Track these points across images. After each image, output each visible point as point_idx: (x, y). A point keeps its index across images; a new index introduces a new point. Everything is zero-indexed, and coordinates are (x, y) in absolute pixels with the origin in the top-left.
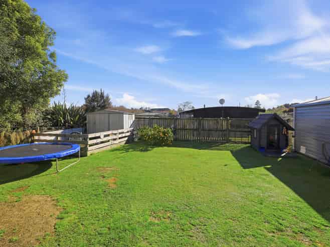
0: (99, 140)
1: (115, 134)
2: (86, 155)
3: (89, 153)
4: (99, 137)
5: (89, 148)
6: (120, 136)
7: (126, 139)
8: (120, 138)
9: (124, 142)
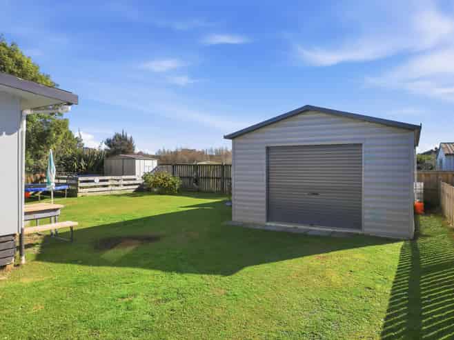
0: (92, 184)
1: (118, 180)
2: (76, 196)
3: (79, 195)
4: (93, 181)
5: (80, 190)
6: (126, 182)
7: (137, 187)
8: (125, 185)
9: (133, 190)
